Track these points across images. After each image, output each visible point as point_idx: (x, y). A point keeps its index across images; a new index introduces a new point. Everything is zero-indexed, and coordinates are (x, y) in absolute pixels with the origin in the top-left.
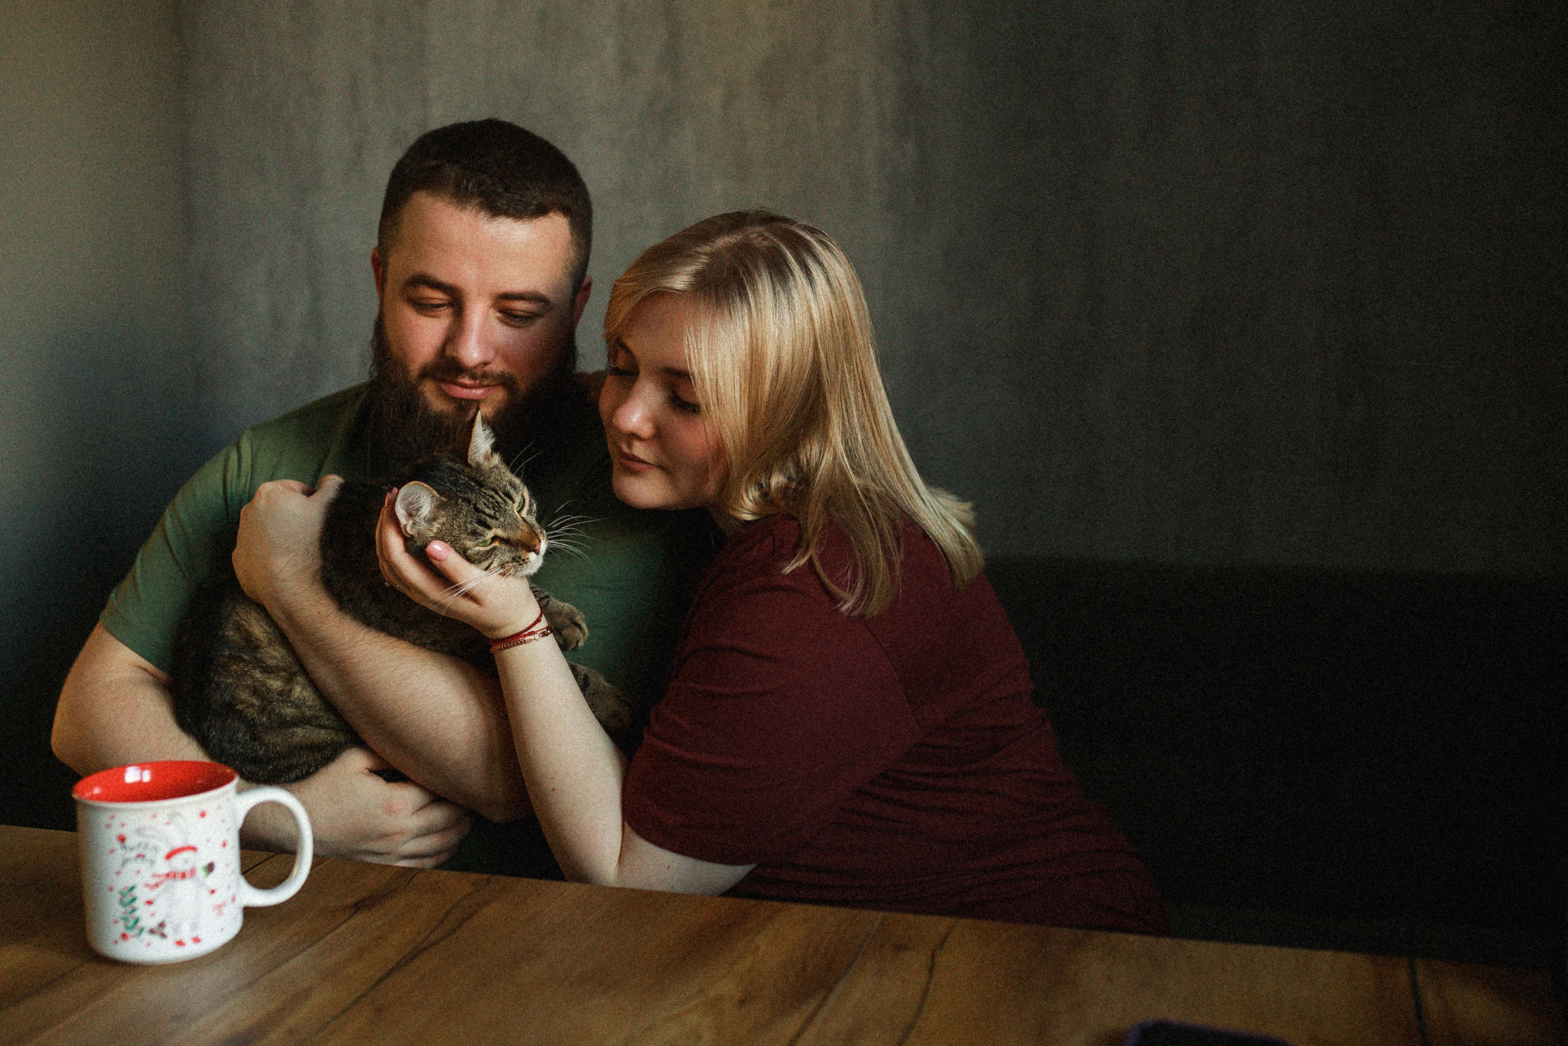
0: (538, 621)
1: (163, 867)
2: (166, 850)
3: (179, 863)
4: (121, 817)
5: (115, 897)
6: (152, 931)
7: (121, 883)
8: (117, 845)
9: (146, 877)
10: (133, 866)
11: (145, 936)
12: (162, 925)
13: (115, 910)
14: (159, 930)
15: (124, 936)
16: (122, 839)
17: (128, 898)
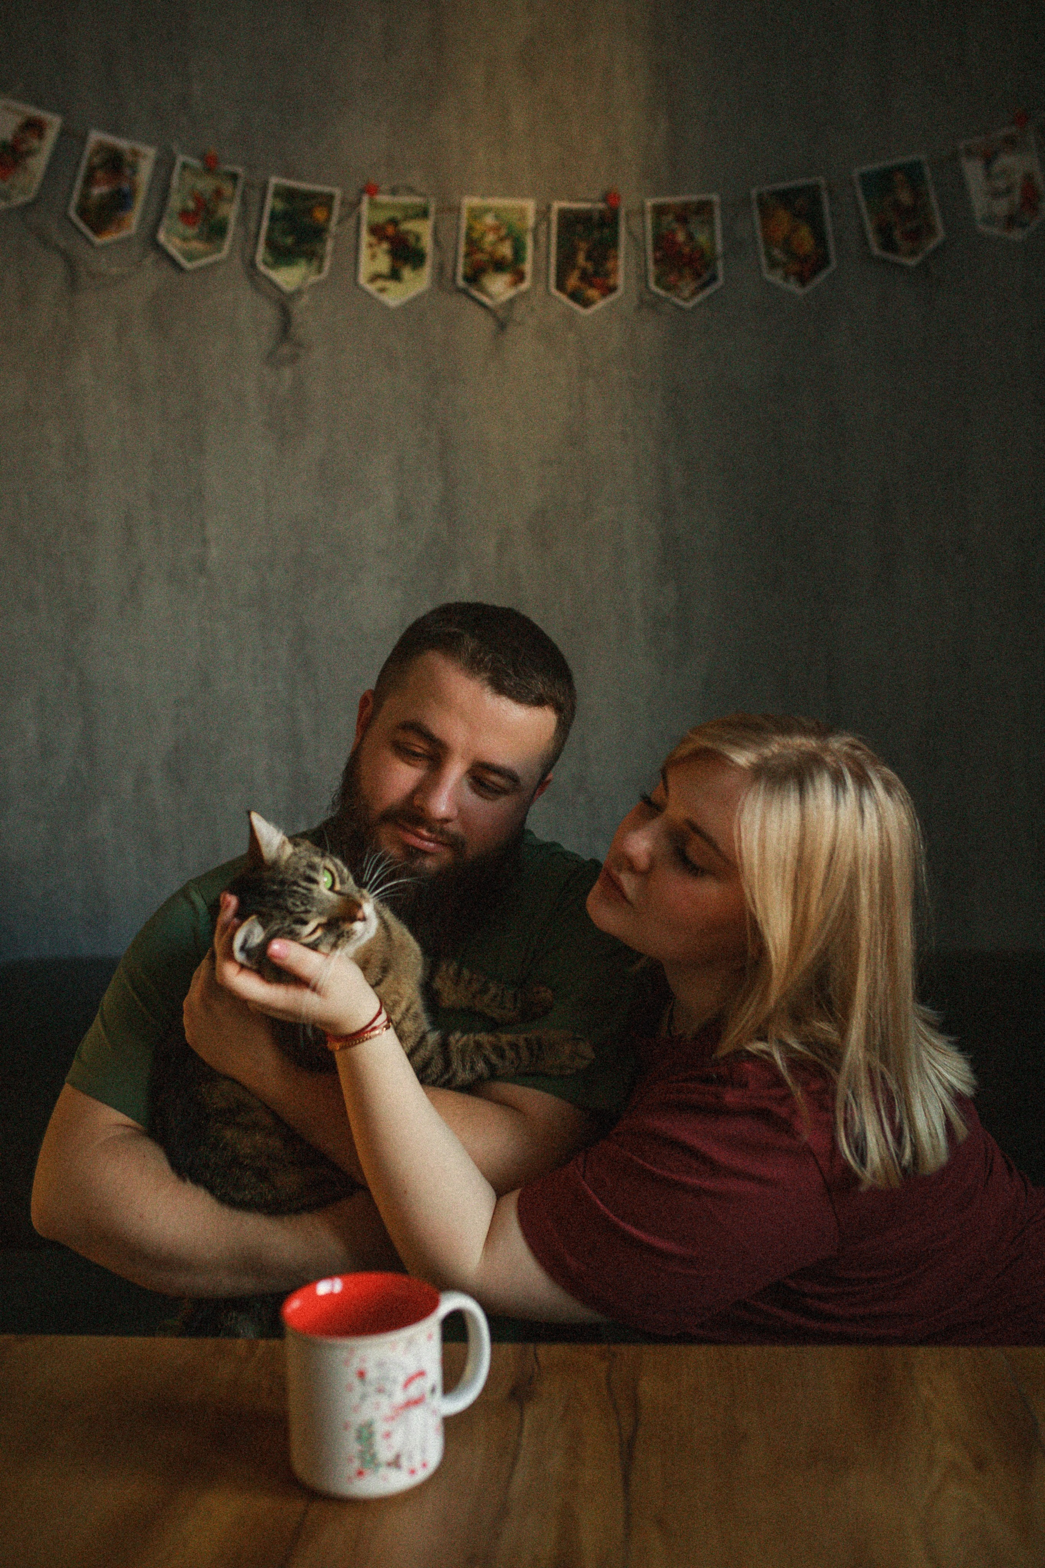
0: (379, 1013)
1: (400, 1397)
2: (402, 1379)
3: (414, 1391)
4: (359, 1353)
5: (352, 1434)
6: (389, 1464)
7: (357, 1419)
8: (356, 1381)
9: (386, 1409)
10: (373, 1399)
11: (383, 1471)
12: (398, 1457)
13: (353, 1447)
14: (395, 1463)
15: (360, 1473)
16: (361, 1375)
17: (366, 1434)
